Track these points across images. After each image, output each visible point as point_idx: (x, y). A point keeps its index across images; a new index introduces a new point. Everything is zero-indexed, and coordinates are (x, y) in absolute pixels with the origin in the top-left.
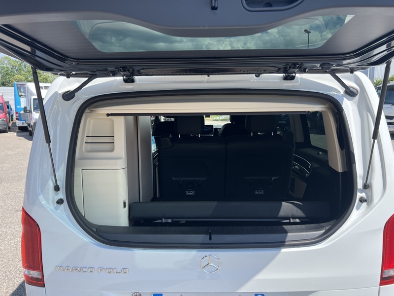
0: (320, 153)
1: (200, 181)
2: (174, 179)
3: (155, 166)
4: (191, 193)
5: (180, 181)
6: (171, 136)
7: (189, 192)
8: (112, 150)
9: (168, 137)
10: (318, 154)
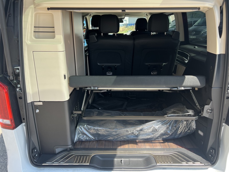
0: (196, 47)
1: (116, 66)
2: (99, 64)
3: (86, 56)
4: (110, 73)
5: (103, 66)
6: (96, 34)
7: (109, 73)
8: (54, 37)
9: (95, 35)
10: (195, 47)
